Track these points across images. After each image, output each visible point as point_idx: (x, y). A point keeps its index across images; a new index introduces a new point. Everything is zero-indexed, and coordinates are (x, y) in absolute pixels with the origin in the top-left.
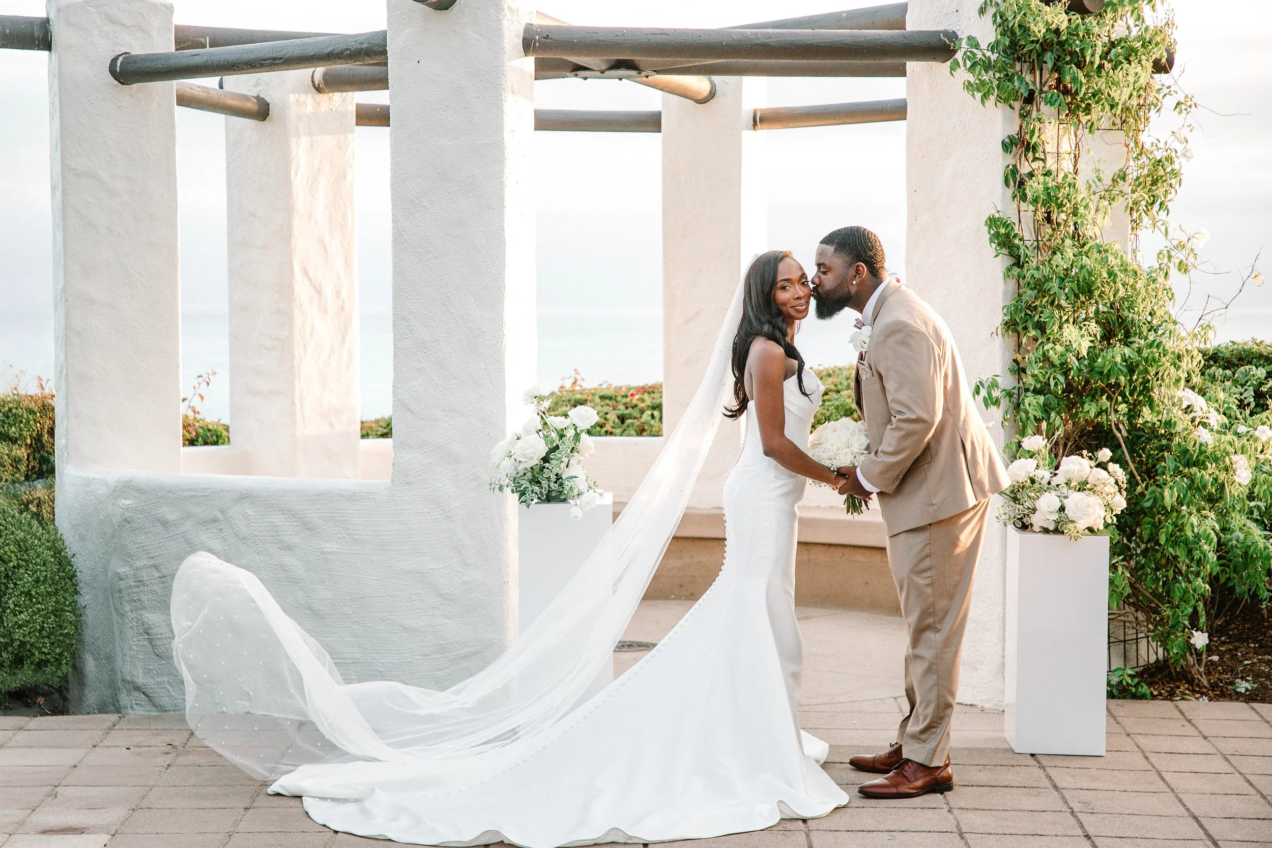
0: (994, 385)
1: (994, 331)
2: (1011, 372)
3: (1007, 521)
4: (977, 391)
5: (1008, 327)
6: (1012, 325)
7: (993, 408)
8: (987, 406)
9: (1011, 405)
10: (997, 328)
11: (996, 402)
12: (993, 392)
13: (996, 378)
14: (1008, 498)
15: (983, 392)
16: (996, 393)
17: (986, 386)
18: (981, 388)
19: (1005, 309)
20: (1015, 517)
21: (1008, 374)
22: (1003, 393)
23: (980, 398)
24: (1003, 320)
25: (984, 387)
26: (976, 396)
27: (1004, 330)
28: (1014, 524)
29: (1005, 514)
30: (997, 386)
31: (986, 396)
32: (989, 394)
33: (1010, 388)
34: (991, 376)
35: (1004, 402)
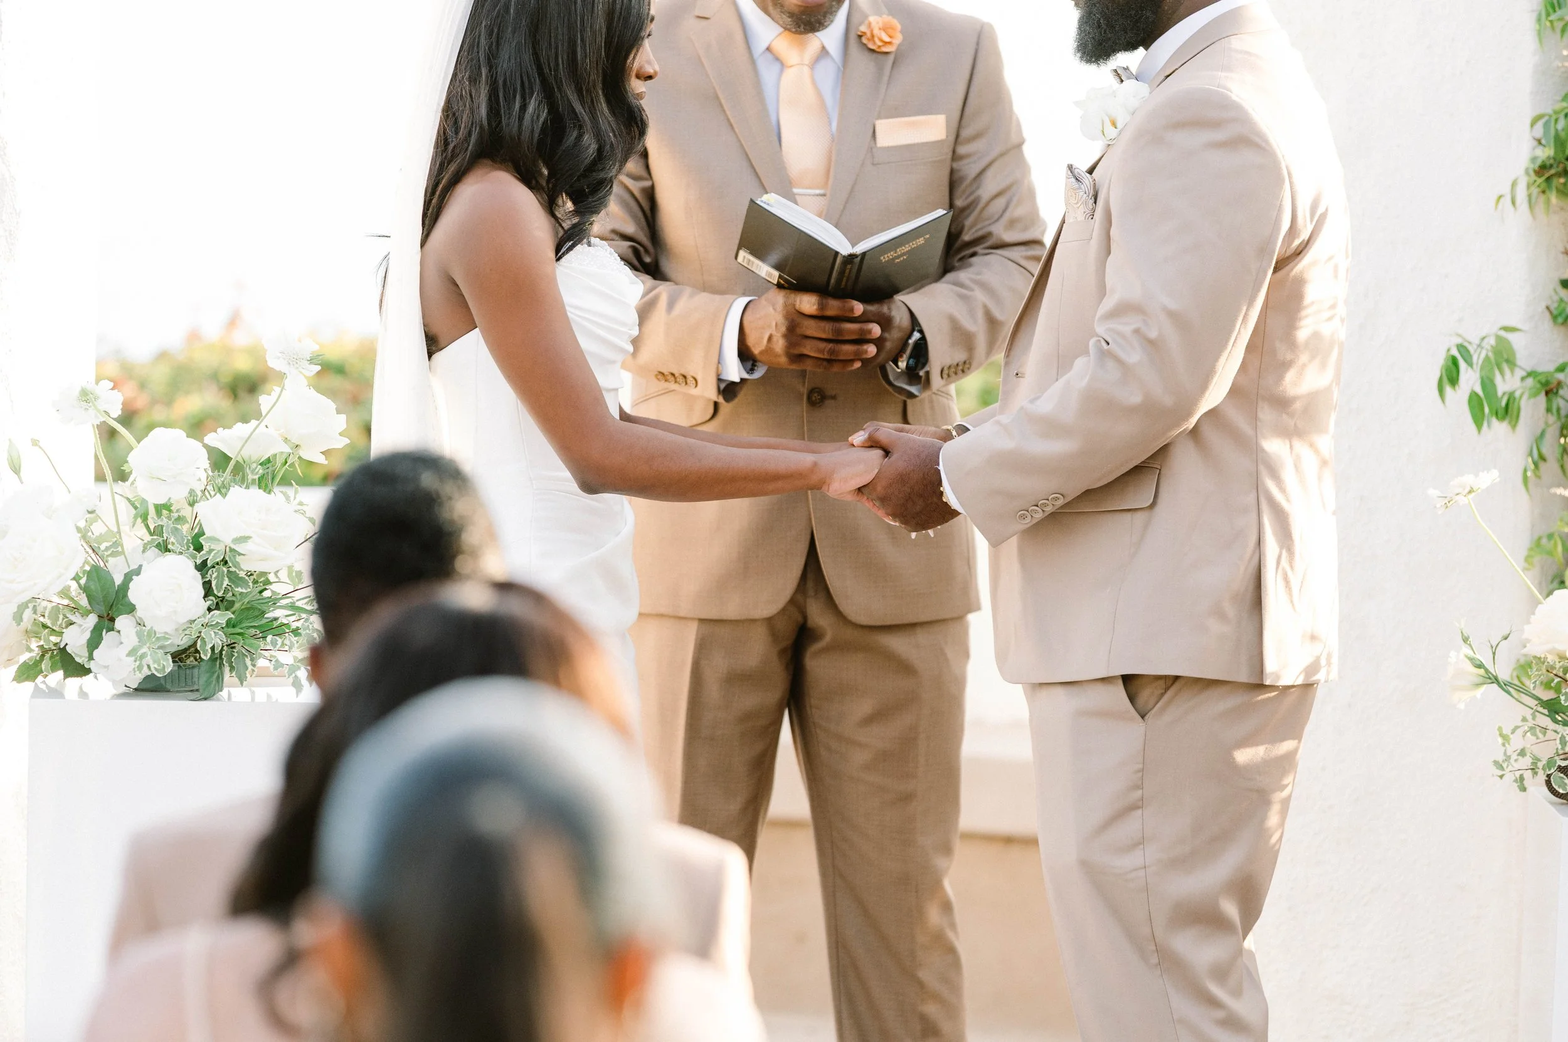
0: (1503, 356)
1: (1506, 190)
2: (1554, 318)
3: (1528, 775)
4: (1451, 375)
5: (1548, 179)
6: (1559, 175)
7: (1499, 428)
8: (1478, 419)
9: (1552, 419)
10: (1514, 184)
11: (1508, 411)
12: (1498, 379)
13: (1510, 336)
14: (1532, 703)
15: (1469, 379)
16: (1507, 383)
17: (1478, 358)
18: (1462, 365)
19: (1540, 125)
20: (1550, 762)
21: (1547, 322)
22: (1530, 381)
23: (1458, 397)
24: (1534, 159)
25: (1470, 363)
26: (1448, 389)
27: (1535, 191)
28: (1548, 783)
29: (1522, 753)
30: (1511, 363)
31: (1478, 389)
32: (1488, 383)
33: (1551, 367)
34: (1495, 329)
35: (1532, 409)
